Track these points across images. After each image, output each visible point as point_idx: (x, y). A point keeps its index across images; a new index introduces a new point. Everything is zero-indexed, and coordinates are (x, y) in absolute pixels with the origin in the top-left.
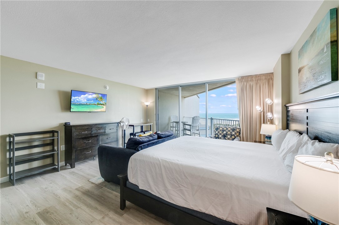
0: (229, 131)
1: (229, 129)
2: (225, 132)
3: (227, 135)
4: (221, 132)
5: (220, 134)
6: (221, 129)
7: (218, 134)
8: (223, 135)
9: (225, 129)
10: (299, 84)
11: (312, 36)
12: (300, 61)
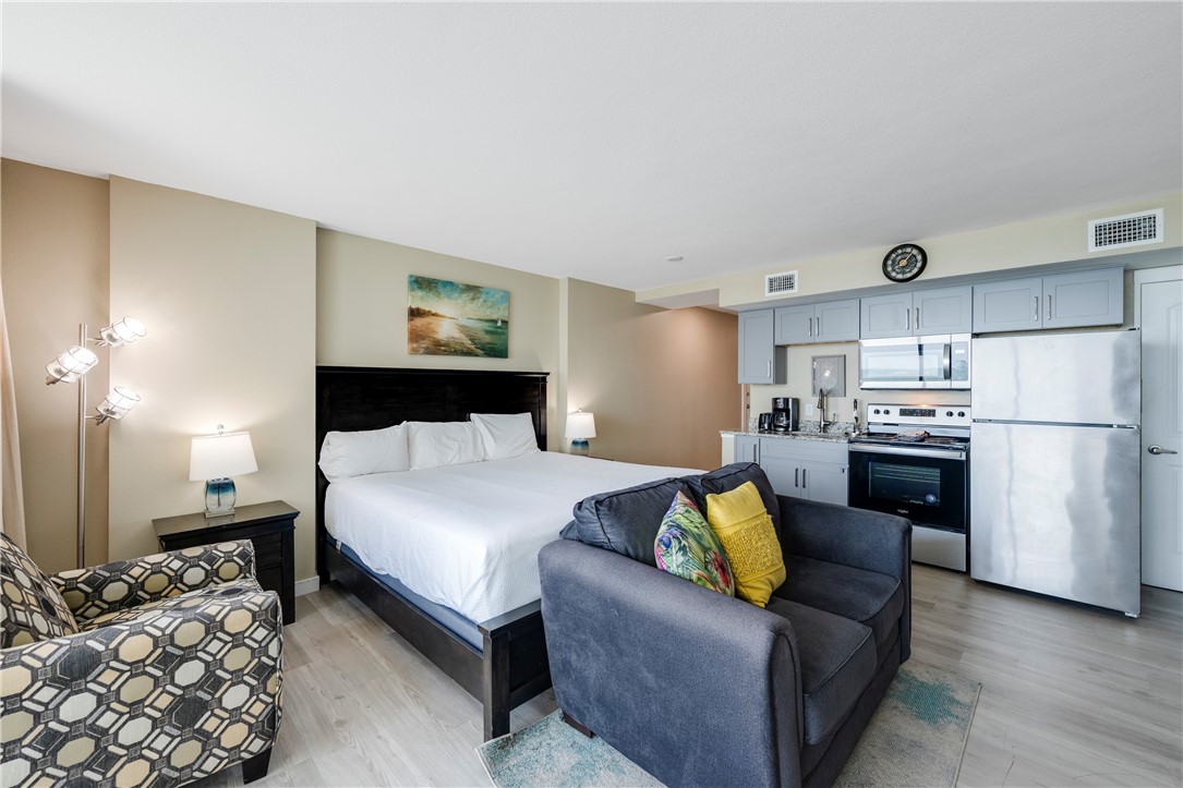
10: (415, 336)
11: (470, 288)
12: (422, 298)
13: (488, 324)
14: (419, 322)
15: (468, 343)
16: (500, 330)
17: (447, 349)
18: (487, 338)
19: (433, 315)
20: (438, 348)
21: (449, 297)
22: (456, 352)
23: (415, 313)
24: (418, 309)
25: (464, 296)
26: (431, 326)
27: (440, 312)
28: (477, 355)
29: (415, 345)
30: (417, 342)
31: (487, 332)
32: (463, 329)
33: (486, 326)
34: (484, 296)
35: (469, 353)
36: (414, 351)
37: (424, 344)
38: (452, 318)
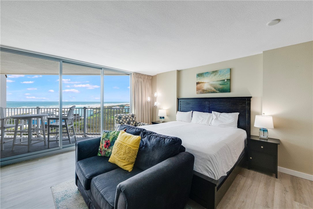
0: (130, 118)
1: (130, 116)
2: (128, 120)
3: (130, 121)
4: (125, 120)
5: (125, 122)
6: (124, 117)
7: (123, 122)
8: (127, 123)
9: (127, 117)
10: (198, 89)
11: (214, 72)
12: (199, 79)
13: (221, 82)
14: (199, 85)
15: (213, 89)
16: (226, 83)
17: (206, 92)
18: (221, 87)
19: (202, 83)
20: (204, 91)
21: (207, 77)
22: (209, 92)
23: (198, 83)
24: (198, 82)
25: (212, 75)
26: (202, 86)
27: (204, 82)
28: (216, 93)
29: (197, 92)
30: (198, 91)
31: (221, 84)
32: (211, 85)
33: (220, 82)
34: (219, 73)
35: (214, 92)
36: (197, 93)
37: (200, 91)
38: (208, 83)
